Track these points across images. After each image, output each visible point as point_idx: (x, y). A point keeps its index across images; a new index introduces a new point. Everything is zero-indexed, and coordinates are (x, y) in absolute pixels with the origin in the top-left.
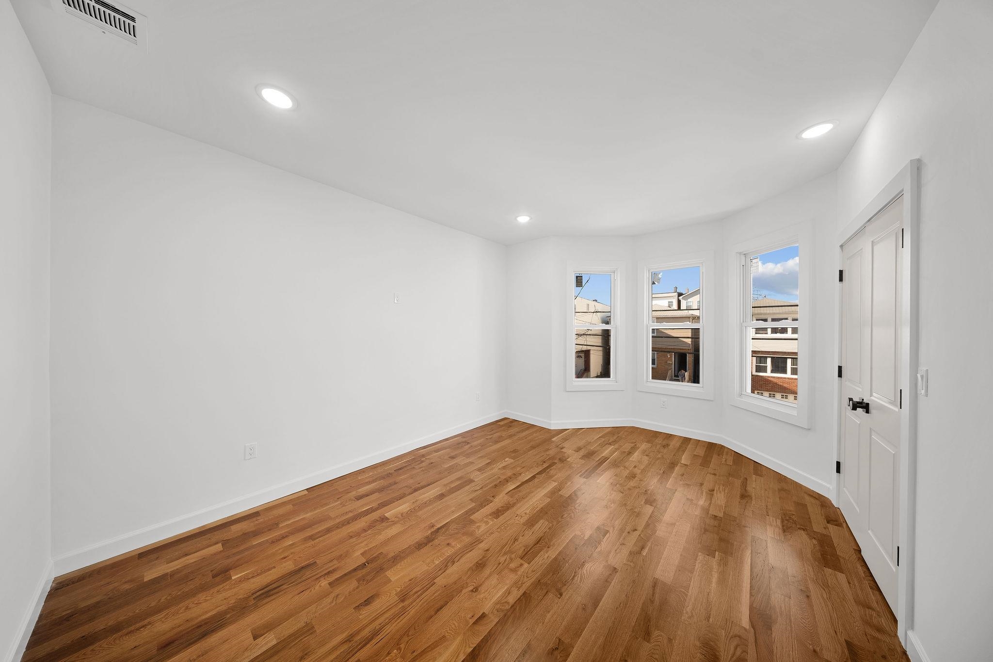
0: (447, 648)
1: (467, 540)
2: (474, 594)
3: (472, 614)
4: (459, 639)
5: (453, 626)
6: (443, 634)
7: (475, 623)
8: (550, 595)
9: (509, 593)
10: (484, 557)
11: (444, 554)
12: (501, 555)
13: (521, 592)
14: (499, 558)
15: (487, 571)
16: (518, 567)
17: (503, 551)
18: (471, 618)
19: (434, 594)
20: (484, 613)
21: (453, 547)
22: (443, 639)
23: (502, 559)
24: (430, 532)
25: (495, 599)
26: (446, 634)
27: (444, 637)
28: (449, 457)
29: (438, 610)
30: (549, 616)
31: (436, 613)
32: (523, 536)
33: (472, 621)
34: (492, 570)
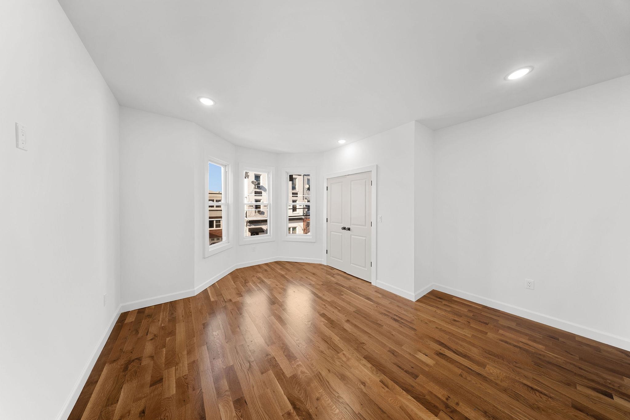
0: (407, 405)
1: (315, 383)
2: (367, 384)
3: (382, 389)
4: (399, 398)
5: (392, 401)
6: (399, 408)
7: (388, 388)
8: (364, 347)
9: (365, 365)
10: (335, 374)
11: (329, 404)
12: (334, 363)
13: (363, 359)
14: (337, 365)
15: (348, 374)
16: (346, 356)
17: (331, 361)
18: (385, 389)
19: (369, 414)
20: (380, 381)
21: (322, 396)
22: (401, 408)
23: (338, 363)
24: (297, 418)
25: (370, 374)
26: (398, 406)
27: (400, 407)
28: (151, 386)
29: (383, 411)
30: (376, 351)
31: (385, 413)
32: (319, 347)
33: (387, 389)
34: (348, 371)
